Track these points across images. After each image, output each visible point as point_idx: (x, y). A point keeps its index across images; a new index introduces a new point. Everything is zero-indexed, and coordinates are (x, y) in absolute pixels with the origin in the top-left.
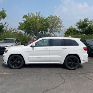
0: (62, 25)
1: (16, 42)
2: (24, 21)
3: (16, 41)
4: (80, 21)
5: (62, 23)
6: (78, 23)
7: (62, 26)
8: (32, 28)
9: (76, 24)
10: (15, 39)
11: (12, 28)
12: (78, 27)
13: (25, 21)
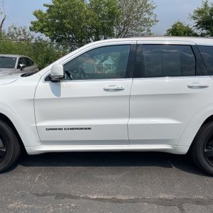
0: (152, 18)
1: (21, 65)
2: (47, 6)
3: (20, 62)
4: (206, 5)
5: (154, 11)
6: (200, 12)
7: (152, 21)
8: (68, 26)
9: (192, 14)
10: (18, 57)
11: (15, 29)
12: (199, 23)
13: (50, 7)
